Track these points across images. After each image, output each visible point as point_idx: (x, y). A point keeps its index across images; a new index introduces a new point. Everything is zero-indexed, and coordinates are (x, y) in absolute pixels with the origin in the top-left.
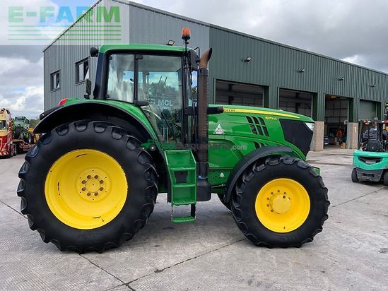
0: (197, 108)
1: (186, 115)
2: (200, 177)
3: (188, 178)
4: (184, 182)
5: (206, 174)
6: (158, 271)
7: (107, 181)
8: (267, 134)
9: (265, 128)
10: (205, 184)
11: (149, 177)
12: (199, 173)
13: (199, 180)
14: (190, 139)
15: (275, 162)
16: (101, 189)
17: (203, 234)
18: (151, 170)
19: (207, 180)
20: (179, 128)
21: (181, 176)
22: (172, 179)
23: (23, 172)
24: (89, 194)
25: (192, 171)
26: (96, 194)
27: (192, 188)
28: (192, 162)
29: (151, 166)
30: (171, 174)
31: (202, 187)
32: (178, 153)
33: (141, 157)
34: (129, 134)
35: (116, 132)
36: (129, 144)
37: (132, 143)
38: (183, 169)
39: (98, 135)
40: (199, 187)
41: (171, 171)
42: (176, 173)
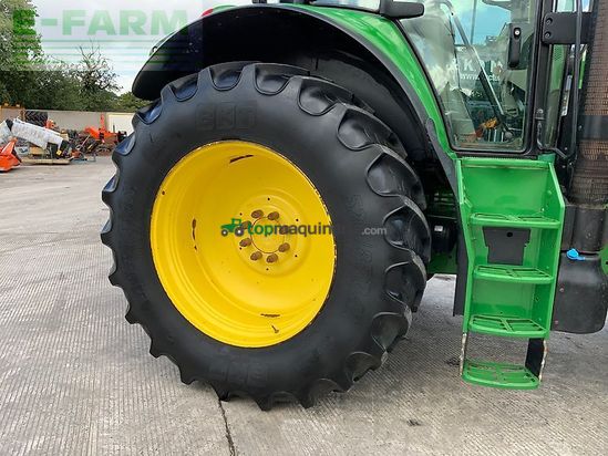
0: (589, 19)
1: (546, 45)
2: (573, 253)
3: (531, 251)
4: (516, 261)
5: (597, 247)
10: (589, 278)
11: (398, 235)
12: (571, 237)
13: (564, 262)
14: (551, 127)
16: (284, 248)
18: (405, 213)
19: (596, 265)
20: (517, 93)
21: (507, 243)
22: (473, 247)
24: (255, 257)
25: (547, 234)
26: (272, 259)
27: (540, 289)
28: (549, 200)
29: (408, 202)
30: (472, 235)
31: (577, 286)
32: (505, 169)
33: (378, 173)
34: (355, 101)
35: (314, 95)
36: (347, 130)
37: (356, 127)
38: (514, 221)
39: (263, 103)
40: (566, 285)
41: (471, 226)
42: (489, 231)
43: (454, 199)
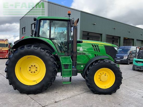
0: (72, 41)
1: (69, 44)
2: (73, 67)
3: (69, 67)
4: (67, 68)
6: (56, 102)
7: (38, 67)
8: (99, 51)
9: (99, 49)
11: (54, 66)
12: (73, 65)
13: (73, 68)
15: (102, 62)
16: (36, 70)
17: (74, 88)
18: (55, 63)
19: (76, 68)
21: (66, 66)
22: (63, 67)
23: (7, 63)
24: (32, 72)
25: (70, 65)
26: (34, 72)
27: (70, 71)
28: (70, 61)
30: (63, 65)
31: (74, 70)
32: (65, 58)
33: (51, 59)
34: (47, 50)
35: (42, 49)
36: (47, 54)
37: (48, 53)
38: (67, 63)
39: (35, 50)
40: (73, 70)
41: (62, 64)
42: (64, 65)
43: (60, 61)
